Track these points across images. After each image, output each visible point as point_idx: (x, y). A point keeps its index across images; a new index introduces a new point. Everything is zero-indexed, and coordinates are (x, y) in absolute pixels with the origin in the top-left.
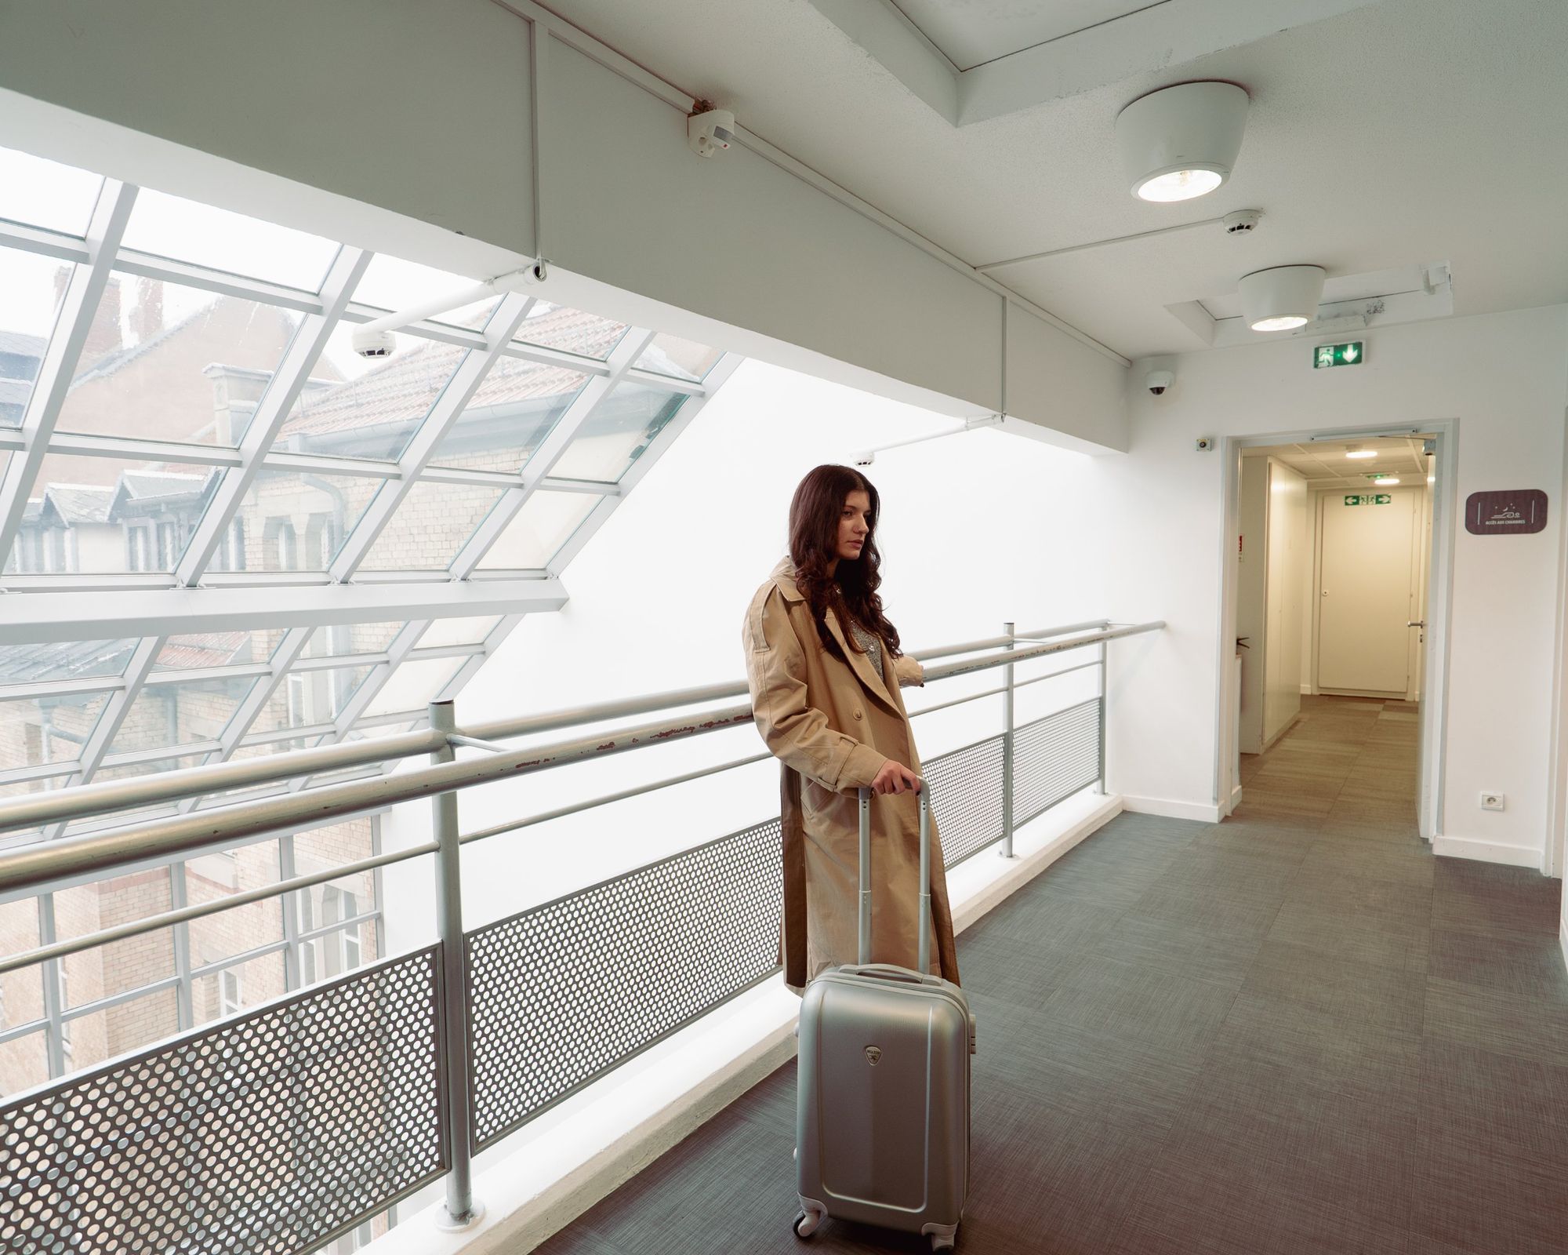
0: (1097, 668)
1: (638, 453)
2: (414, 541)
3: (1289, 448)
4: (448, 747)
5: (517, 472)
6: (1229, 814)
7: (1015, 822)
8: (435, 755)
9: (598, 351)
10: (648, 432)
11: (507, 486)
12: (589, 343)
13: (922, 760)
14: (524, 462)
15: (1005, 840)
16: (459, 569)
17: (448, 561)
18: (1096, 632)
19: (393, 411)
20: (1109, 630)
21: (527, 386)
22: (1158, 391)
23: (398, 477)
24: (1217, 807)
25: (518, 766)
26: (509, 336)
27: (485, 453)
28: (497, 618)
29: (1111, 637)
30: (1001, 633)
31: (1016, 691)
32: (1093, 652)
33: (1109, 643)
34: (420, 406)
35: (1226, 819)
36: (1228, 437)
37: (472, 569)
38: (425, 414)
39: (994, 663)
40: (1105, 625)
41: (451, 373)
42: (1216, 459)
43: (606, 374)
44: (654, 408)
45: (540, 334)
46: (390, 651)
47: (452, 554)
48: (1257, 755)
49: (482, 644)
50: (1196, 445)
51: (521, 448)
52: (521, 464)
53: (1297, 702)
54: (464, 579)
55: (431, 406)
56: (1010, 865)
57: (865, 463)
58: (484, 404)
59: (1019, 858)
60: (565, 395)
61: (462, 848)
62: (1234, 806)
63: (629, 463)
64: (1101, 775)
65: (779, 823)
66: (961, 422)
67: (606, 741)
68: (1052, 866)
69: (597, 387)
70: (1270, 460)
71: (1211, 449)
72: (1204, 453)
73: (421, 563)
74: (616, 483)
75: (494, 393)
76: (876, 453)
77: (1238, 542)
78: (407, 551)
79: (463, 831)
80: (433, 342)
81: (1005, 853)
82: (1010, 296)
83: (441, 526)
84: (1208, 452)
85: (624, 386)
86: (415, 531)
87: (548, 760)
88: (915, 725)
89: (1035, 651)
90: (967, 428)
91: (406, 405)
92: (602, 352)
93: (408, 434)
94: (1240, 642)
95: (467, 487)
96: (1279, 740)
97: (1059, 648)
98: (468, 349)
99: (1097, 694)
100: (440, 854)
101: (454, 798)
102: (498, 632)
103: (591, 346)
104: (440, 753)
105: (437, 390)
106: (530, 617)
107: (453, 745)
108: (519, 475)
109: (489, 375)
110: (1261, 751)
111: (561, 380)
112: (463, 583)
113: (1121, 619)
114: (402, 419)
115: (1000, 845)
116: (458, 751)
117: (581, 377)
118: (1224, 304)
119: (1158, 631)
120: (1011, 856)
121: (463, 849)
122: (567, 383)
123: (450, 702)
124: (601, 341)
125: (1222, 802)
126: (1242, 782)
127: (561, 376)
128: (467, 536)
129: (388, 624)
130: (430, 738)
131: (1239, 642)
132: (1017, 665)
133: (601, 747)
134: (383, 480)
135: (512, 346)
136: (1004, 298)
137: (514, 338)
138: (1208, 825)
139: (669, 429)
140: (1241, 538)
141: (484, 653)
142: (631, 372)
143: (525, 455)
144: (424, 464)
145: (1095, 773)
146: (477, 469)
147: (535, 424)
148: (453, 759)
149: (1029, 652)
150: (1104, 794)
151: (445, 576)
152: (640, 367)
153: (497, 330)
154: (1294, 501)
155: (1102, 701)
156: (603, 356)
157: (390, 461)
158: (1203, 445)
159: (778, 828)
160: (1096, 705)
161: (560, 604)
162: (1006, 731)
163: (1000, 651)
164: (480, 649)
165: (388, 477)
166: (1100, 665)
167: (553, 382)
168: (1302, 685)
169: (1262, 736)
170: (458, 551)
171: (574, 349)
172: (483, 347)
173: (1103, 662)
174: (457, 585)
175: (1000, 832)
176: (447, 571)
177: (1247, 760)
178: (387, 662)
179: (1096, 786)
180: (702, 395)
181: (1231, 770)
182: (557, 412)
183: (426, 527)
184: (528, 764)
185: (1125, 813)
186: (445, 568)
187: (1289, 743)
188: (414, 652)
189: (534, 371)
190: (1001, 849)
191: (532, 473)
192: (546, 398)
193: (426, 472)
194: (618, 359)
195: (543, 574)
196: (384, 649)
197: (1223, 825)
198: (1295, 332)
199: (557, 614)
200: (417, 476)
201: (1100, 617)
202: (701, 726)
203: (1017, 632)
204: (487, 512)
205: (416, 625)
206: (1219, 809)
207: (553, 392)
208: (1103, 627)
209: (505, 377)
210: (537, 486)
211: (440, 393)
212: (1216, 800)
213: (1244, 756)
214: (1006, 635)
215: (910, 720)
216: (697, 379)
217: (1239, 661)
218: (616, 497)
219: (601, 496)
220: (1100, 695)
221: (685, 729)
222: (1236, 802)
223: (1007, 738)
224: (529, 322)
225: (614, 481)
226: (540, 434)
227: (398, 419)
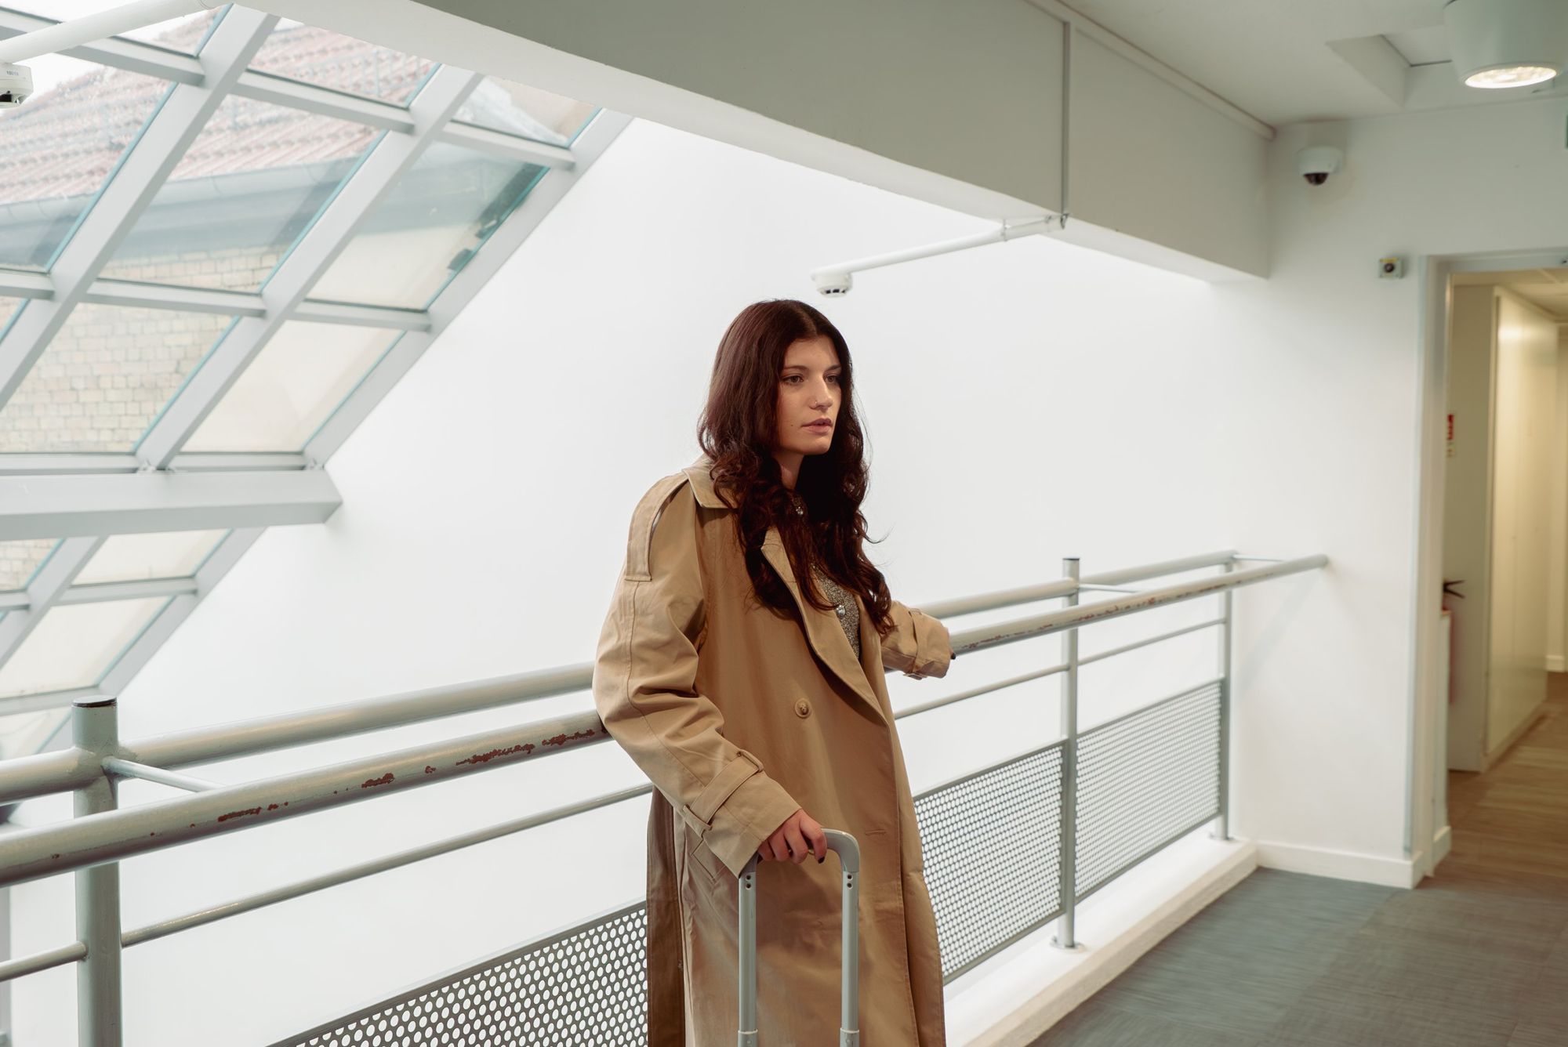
0: (1216, 631)
1: (462, 261)
2: (77, 402)
3: (1531, 275)
4: (104, 780)
5: (255, 289)
6: (1430, 873)
7: (1079, 889)
8: (81, 794)
9: (396, 89)
10: (478, 228)
11: (239, 313)
12: (382, 75)
13: (915, 791)
14: (268, 273)
15: (1063, 918)
16: (155, 450)
17: (136, 436)
18: (1215, 573)
19: (46, 180)
20: (1236, 571)
21: (275, 145)
22: (1318, 178)
23: (48, 295)
24: (1409, 863)
25: (222, 819)
26: (243, 63)
27: (203, 256)
28: (216, 535)
29: (1239, 582)
30: (1057, 575)
31: (1081, 670)
32: (1210, 606)
33: (1236, 592)
34: (91, 173)
35: (1424, 883)
36: (1430, 257)
37: (176, 450)
38: (99, 188)
39: (1044, 627)
40: (1229, 561)
41: (145, 119)
42: (1411, 290)
43: (409, 129)
44: (491, 189)
45: (299, 57)
46: (31, 589)
47: (144, 424)
48: (1475, 774)
49: (192, 577)
50: (1377, 268)
51: (265, 249)
52: (262, 276)
53: (1541, 685)
54: (161, 468)
55: (109, 175)
56: (1073, 961)
57: (836, 291)
58: (201, 174)
59: (1084, 949)
60: (338, 162)
61: (126, 954)
62: (1438, 858)
63: (446, 278)
64: (1222, 809)
65: (642, 912)
66: (994, 227)
67: (378, 772)
68: (1141, 962)
69: (391, 151)
70: (1498, 291)
71: (1403, 274)
72: (1391, 281)
73: (90, 439)
74: (423, 312)
75: (219, 154)
76: (854, 275)
77: (1445, 423)
78: (66, 417)
79: (129, 924)
80: (111, 71)
81: (1063, 939)
82: (1076, 22)
83: (126, 376)
84: (1397, 280)
85: (439, 151)
86: (80, 384)
87: (275, 806)
88: (905, 732)
89: (1112, 607)
90: (1004, 237)
91: (67, 171)
92: (403, 92)
93: (68, 220)
94: (1451, 588)
95: (172, 313)
96: (1511, 749)
97: (1152, 602)
98: (172, 84)
99: (1217, 674)
100: (86, 965)
101: (113, 873)
102: (219, 560)
103: (386, 80)
104: (90, 790)
105: (120, 146)
106: (273, 533)
107: (113, 776)
108: (259, 295)
109: (210, 124)
110: (1482, 766)
111: (335, 137)
112: (160, 475)
113: (1258, 553)
114: (61, 194)
115: (1055, 927)
116: (122, 786)
117: (366, 132)
118: (1422, 42)
119: (1316, 572)
120: (1072, 946)
121: (129, 957)
122: (344, 141)
123: (111, 703)
124: (403, 73)
125: (1418, 854)
126: (1453, 820)
127: (333, 130)
128: (170, 394)
129: (30, 543)
130: (74, 764)
131: (1447, 588)
132: (1084, 630)
133: (370, 783)
134: (23, 300)
135: (246, 79)
136: (1066, 25)
137: (250, 67)
138: (1397, 892)
139: (514, 221)
140: (1450, 418)
141: (195, 592)
142: (451, 128)
143: (270, 261)
144: (94, 274)
145: (1212, 806)
146: (188, 283)
147: (288, 208)
148: (113, 805)
149: (1103, 610)
150: (1227, 838)
151: (128, 462)
152: (468, 118)
153: (222, 51)
154: (1536, 356)
155: (1224, 686)
156: (402, 99)
157: (35, 268)
158: (1390, 268)
159: (642, 920)
160: (1214, 693)
161: (327, 512)
162: (1065, 737)
163: (1056, 606)
164: (188, 585)
165: (30, 295)
166: (1222, 627)
167: (320, 139)
168: (1550, 657)
169: (1484, 743)
170: (153, 418)
171: (357, 85)
172: (198, 81)
173: (1226, 622)
174: (148, 479)
175: (1054, 906)
176: (133, 454)
177: (1460, 780)
178: (26, 607)
179: (1214, 826)
180: (570, 167)
181: (1433, 801)
182: (325, 189)
183: (99, 377)
184: (240, 814)
185: (1262, 872)
186: (128, 448)
187: (1528, 755)
188: (70, 591)
189: (288, 119)
190: (1056, 934)
191: (280, 290)
192: (308, 167)
193: (96, 288)
194: (428, 105)
195: (299, 461)
196: (22, 583)
197: (1420, 893)
198: (1536, 89)
199: (319, 529)
200: (81, 294)
201: (1223, 546)
202: (544, 742)
203: (1085, 572)
204: (205, 353)
205: (77, 545)
206: (1415, 866)
207: (319, 157)
208: (1226, 564)
209: (238, 128)
210: (290, 313)
211: (124, 152)
212: (1409, 850)
213: (1456, 776)
214: (1067, 578)
215: (897, 722)
216: (563, 140)
217: (1446, 623)
218: (424, 334)
219: (396, 333)
220: (1222, 675)
221: (518, 748)
222: (1441, 854)
223: (1068, 749)
224: (283, 36)
225: (420, 306)
226: (295, 226)
227: (52, 194)
